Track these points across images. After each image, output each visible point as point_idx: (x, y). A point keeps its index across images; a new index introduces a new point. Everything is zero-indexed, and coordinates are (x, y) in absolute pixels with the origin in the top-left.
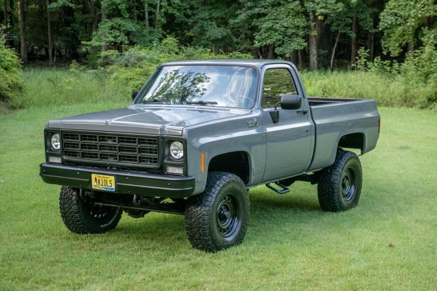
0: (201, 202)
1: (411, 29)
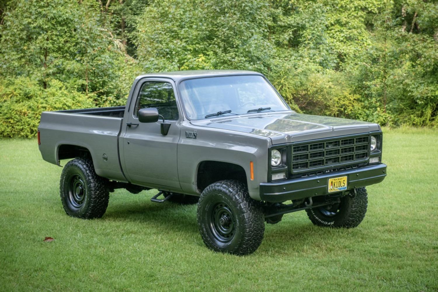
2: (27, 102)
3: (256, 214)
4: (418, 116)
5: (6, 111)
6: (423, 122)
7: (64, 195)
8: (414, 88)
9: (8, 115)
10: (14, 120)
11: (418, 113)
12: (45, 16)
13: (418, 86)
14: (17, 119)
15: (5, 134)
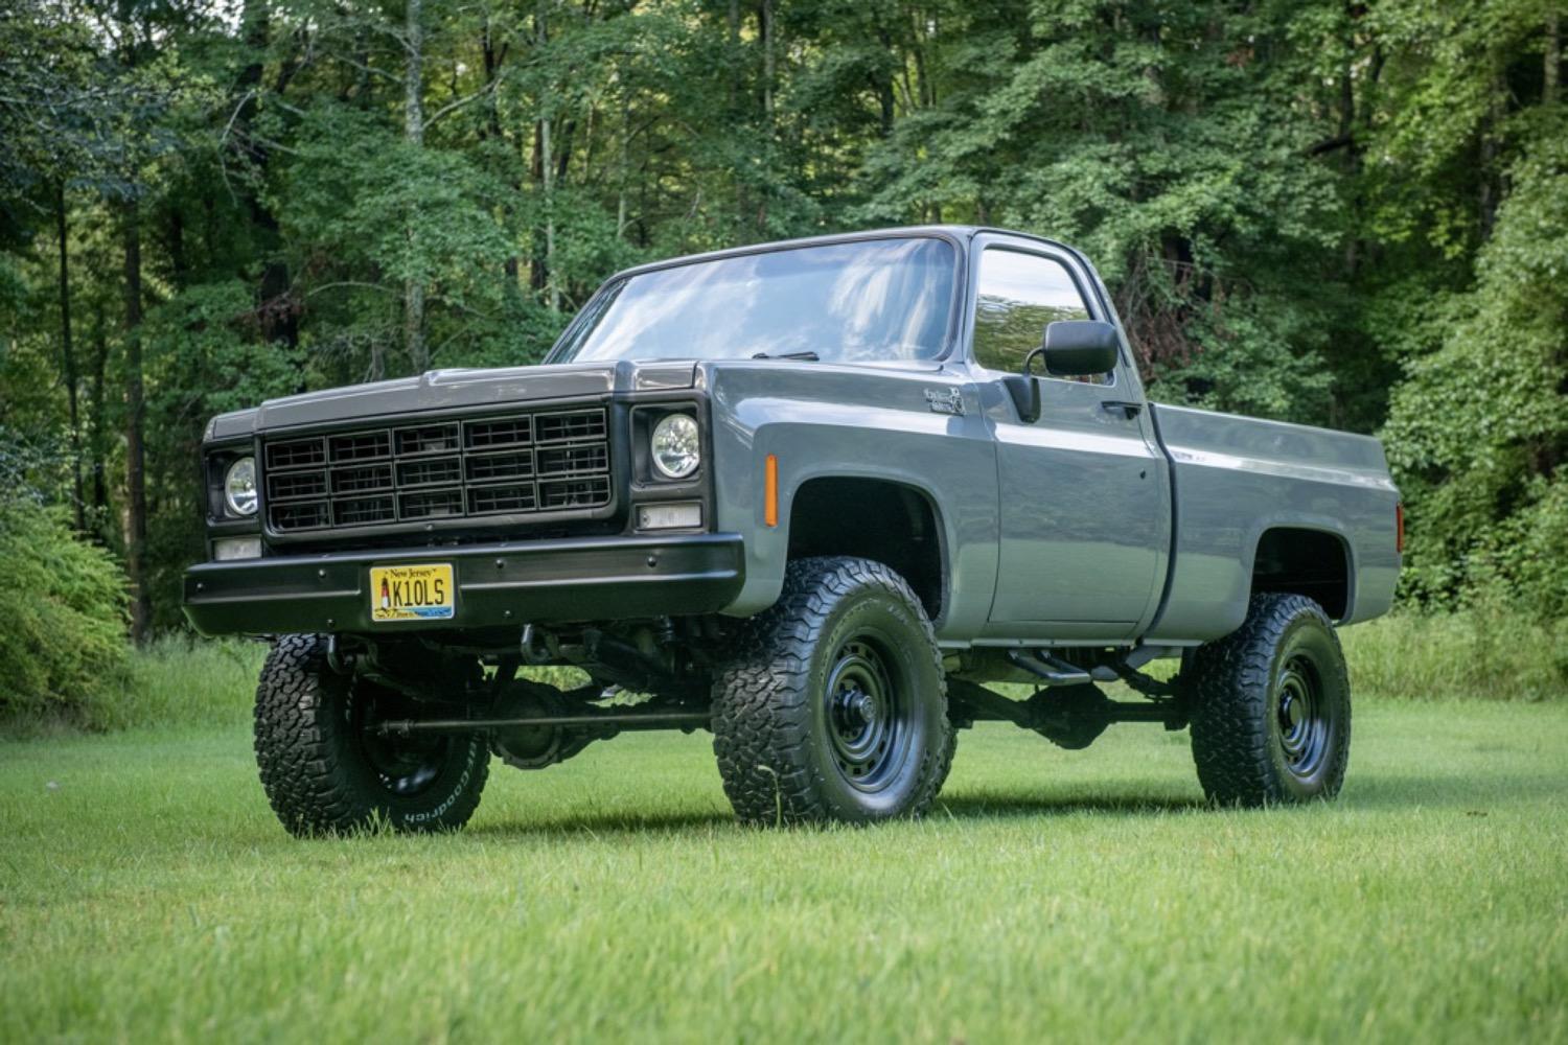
0: (769, 643)
1: (1483, 489)
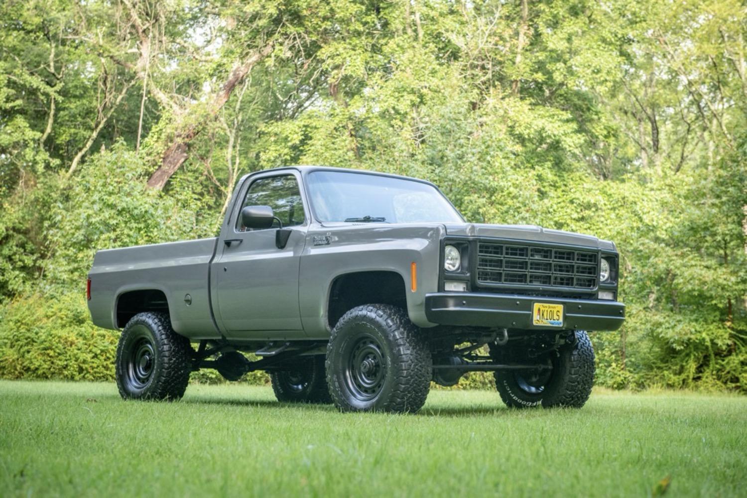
2: (76, 327)
3: (419, 350)
4: (675, 374)
5: (43, 337)
6: (684, 381)
7: (121, 371)
8: (668, 328)
9: (47, 344)
10: (55, 352)
11: (675, 368)
12: (112, 206)
13: (675, 325)
14: (60, 350)
15: (40, 372)
